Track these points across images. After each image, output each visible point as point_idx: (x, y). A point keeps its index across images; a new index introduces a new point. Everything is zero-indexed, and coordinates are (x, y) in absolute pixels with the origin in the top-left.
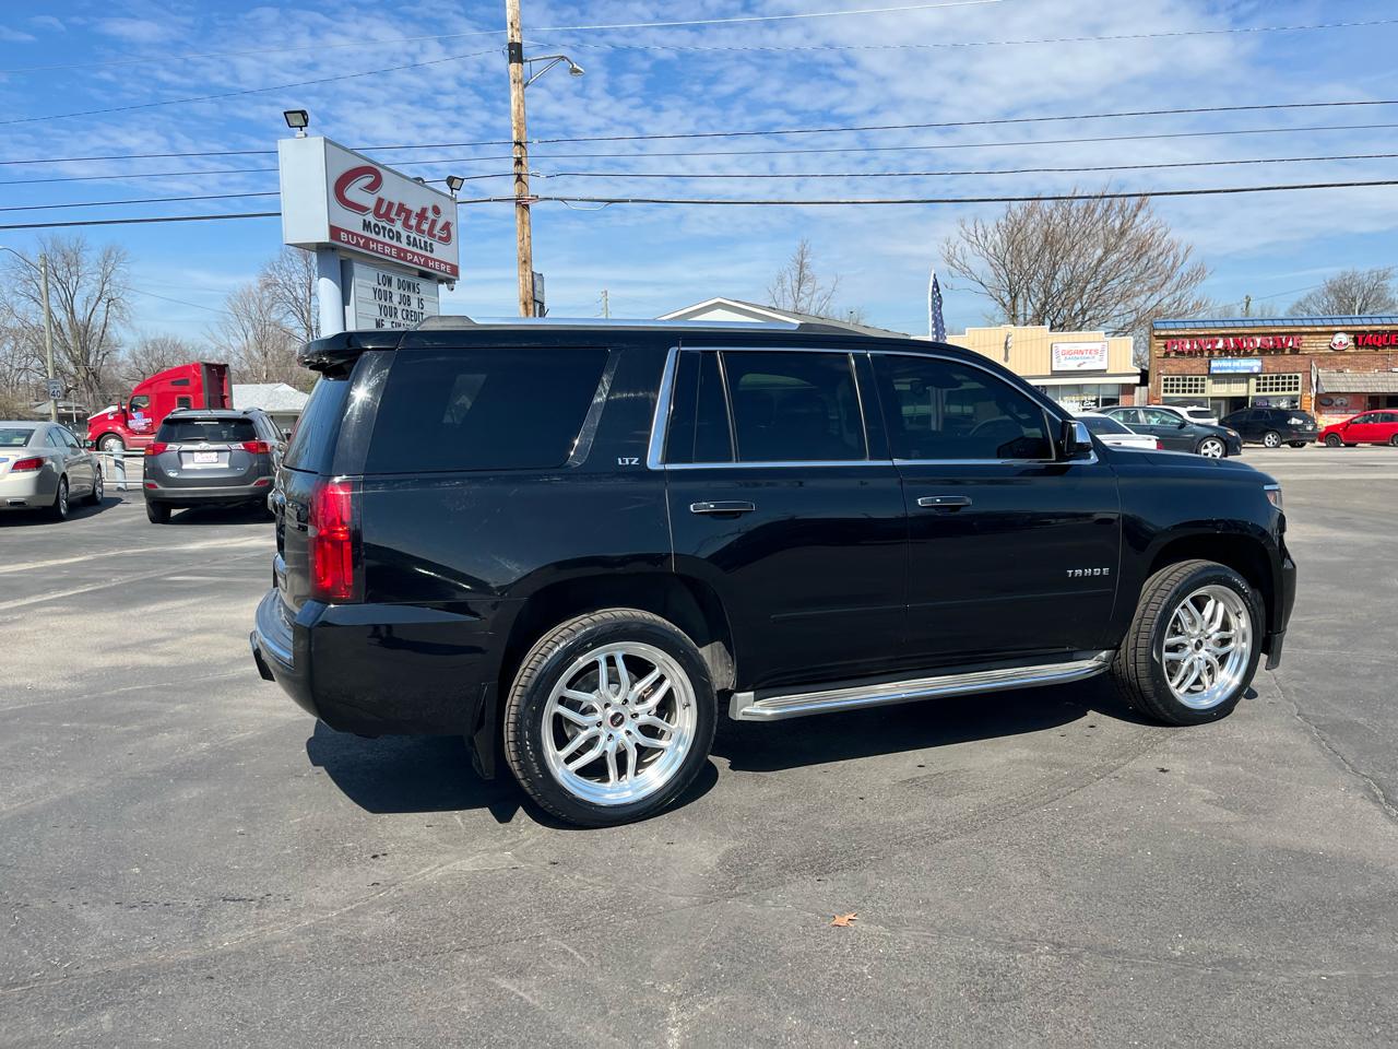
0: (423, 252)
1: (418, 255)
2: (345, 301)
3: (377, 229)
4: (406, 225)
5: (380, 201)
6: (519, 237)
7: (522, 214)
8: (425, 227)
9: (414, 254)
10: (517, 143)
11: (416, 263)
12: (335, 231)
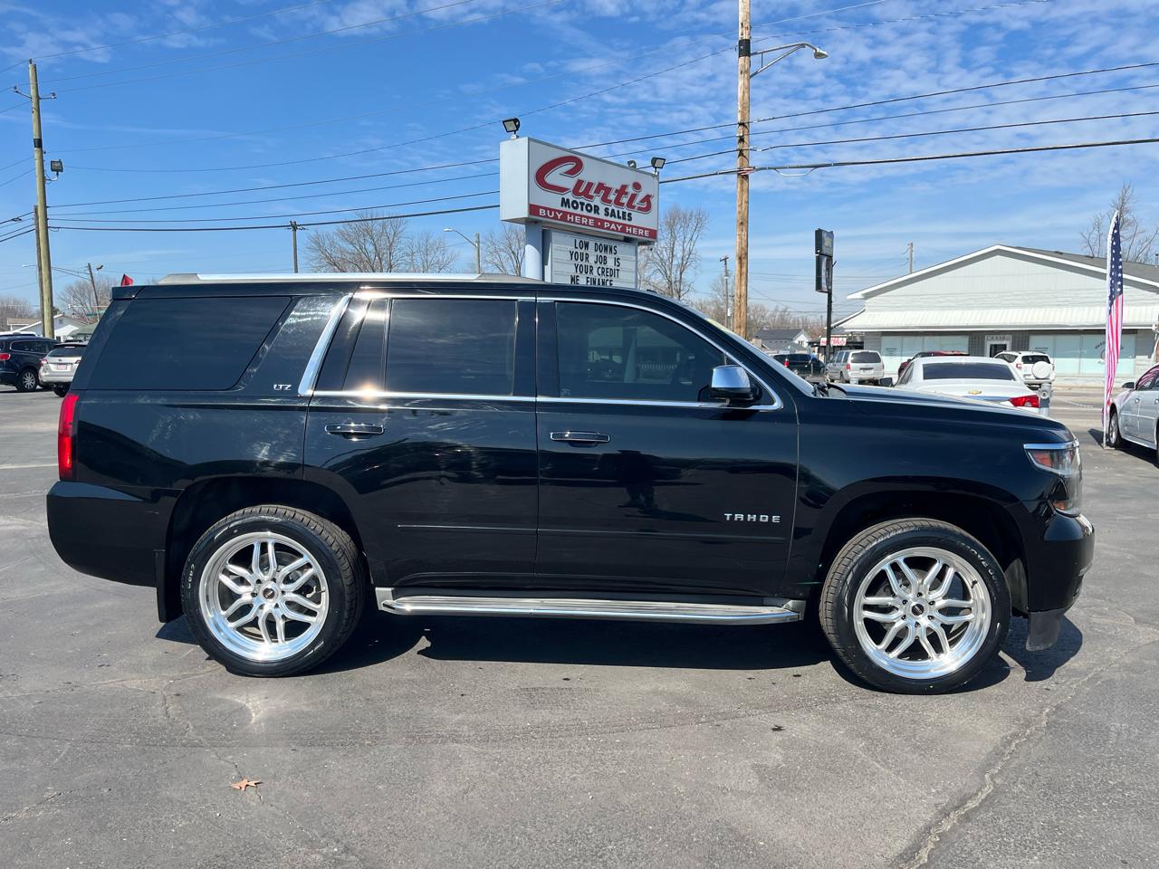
0: (621, 221)
1: (616, 223)
2: (544, 262)
3: (575, 205)
4: (605, 199)
5: (580, 183)
6: (738, 203)
7: (742, 183)
8: (625, 200)
9: (611, 223)
10: (740, 124)
11: (613, 230)
12: (533, 209)
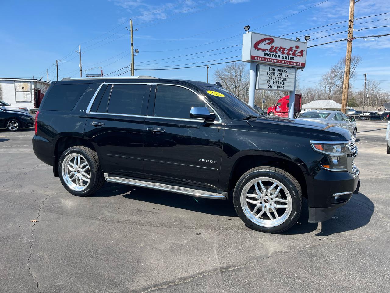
0: (289, 60)
1: (287, 61)
2: (256, 76)
3: (270, 55)
4: (283, 53)
5: (272, 47)
6: (347, 52)
7: (349, 44)
8: (291, 53)
9: (285, 61)
10: (350, 21)
11: (286, 64)
12: (252, 57)
